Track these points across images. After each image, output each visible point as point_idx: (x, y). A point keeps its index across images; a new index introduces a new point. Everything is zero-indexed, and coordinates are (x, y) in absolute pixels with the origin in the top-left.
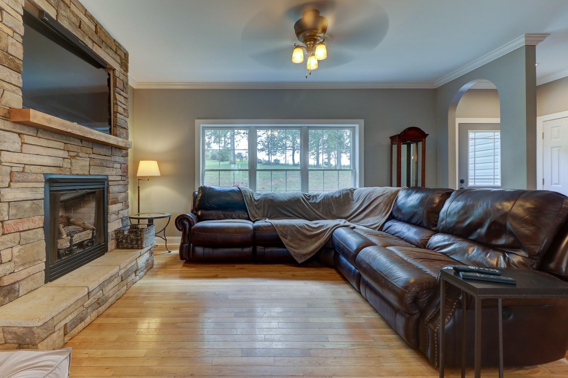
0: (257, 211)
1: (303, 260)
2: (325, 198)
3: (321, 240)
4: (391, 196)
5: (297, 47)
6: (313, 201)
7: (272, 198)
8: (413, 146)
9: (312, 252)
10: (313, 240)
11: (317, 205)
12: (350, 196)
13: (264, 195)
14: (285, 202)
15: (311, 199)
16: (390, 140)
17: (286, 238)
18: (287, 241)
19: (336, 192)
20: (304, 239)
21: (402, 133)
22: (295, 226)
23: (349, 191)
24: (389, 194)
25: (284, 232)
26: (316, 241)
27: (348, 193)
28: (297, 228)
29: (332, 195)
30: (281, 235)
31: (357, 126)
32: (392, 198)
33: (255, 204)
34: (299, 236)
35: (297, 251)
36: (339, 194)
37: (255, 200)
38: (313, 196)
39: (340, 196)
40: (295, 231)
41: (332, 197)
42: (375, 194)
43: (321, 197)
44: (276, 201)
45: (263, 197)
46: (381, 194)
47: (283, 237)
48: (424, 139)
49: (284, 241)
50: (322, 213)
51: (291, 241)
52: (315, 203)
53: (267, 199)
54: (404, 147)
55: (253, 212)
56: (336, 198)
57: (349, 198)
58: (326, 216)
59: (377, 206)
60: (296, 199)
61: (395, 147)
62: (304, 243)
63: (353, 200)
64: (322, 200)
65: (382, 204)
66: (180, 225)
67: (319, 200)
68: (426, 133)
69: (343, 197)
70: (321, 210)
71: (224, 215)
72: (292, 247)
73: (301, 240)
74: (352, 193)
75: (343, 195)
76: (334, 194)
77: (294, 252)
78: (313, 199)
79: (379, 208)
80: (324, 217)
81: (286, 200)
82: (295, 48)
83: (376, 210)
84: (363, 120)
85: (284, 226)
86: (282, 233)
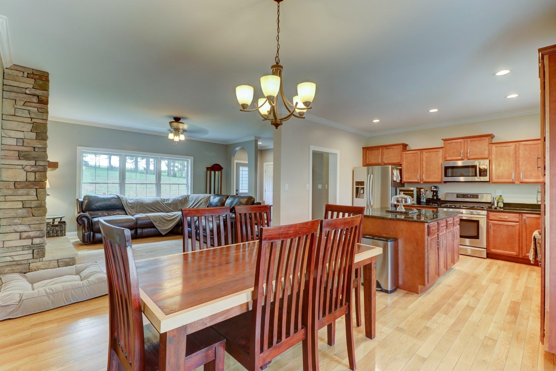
0: (132, 210)
1: (166, 233)
2: (174, 200)
3: (175, 222)
4: (207, 198)
5: (171, 132)
6: (167, 202)
7: (142, 201)
8: (217, 172)
9: (170, 228)
10: (171, 222)
11: (169, 205)
12: (187, 199)
13: (136, 200)
14: (151, 203)
15: (165, 201)
16: (206, 169)
17: (156, 223)
18: (156, 224)
19: (180, 197)
20: (166, 222)
21: (212, 166)
22: (161, 216)
23: (187, 197)
24: (207, 197)
25: (155, 219)
26: (173, 222)
27: (186, 197)
28: (162, 217)
29: (178, 198)
30: (153, 221)
31: (190, 160)
32: (208, 199)
33: (130, 206)
34: (163, 221)
35: (162, 229)
36: (182, 198)
37: (129, 203)
38: (167, 200)
39: (182, 199)
40: (161, 218)
41: (178, 200)
42: (200, 198)
43: (172, 200)
44: (144, 203)
45: (136, 201)
46: (203, 198)
47: (155, 222)
48: (221, 170)
49: (155, 224)
50: (172, 209)
51: (159, 223)
52: (168, 204)
53: (139, 202)
54: (213, 172)
55: (129, 211)
56: (180, 200)
57: (187, 200)
58: (175, 210)
59: (201, 203)
60: (157, 201)
61: (209, 172)
62: (166, 224)
63: (189, 201)
64: (172, 201)
65: (203, 202)
66: (80, 221)
67: (170, 202)
68: (223, 167)
69: (184, 200)
70: (171, 207)
71: (108, 214)
72: (159, 227)
73: (165, 223)
74: (189, 197)
75: (184, 198)
76: (179, 198)
77: (161, 229)
78: (167, 201)
79: (202, 204)
80: (174, 211)
81: (151, 202)
82: (170, 133)
83: (201, 205)
84: (193, 157)
85: (155, 216)
86: (154, 219)
